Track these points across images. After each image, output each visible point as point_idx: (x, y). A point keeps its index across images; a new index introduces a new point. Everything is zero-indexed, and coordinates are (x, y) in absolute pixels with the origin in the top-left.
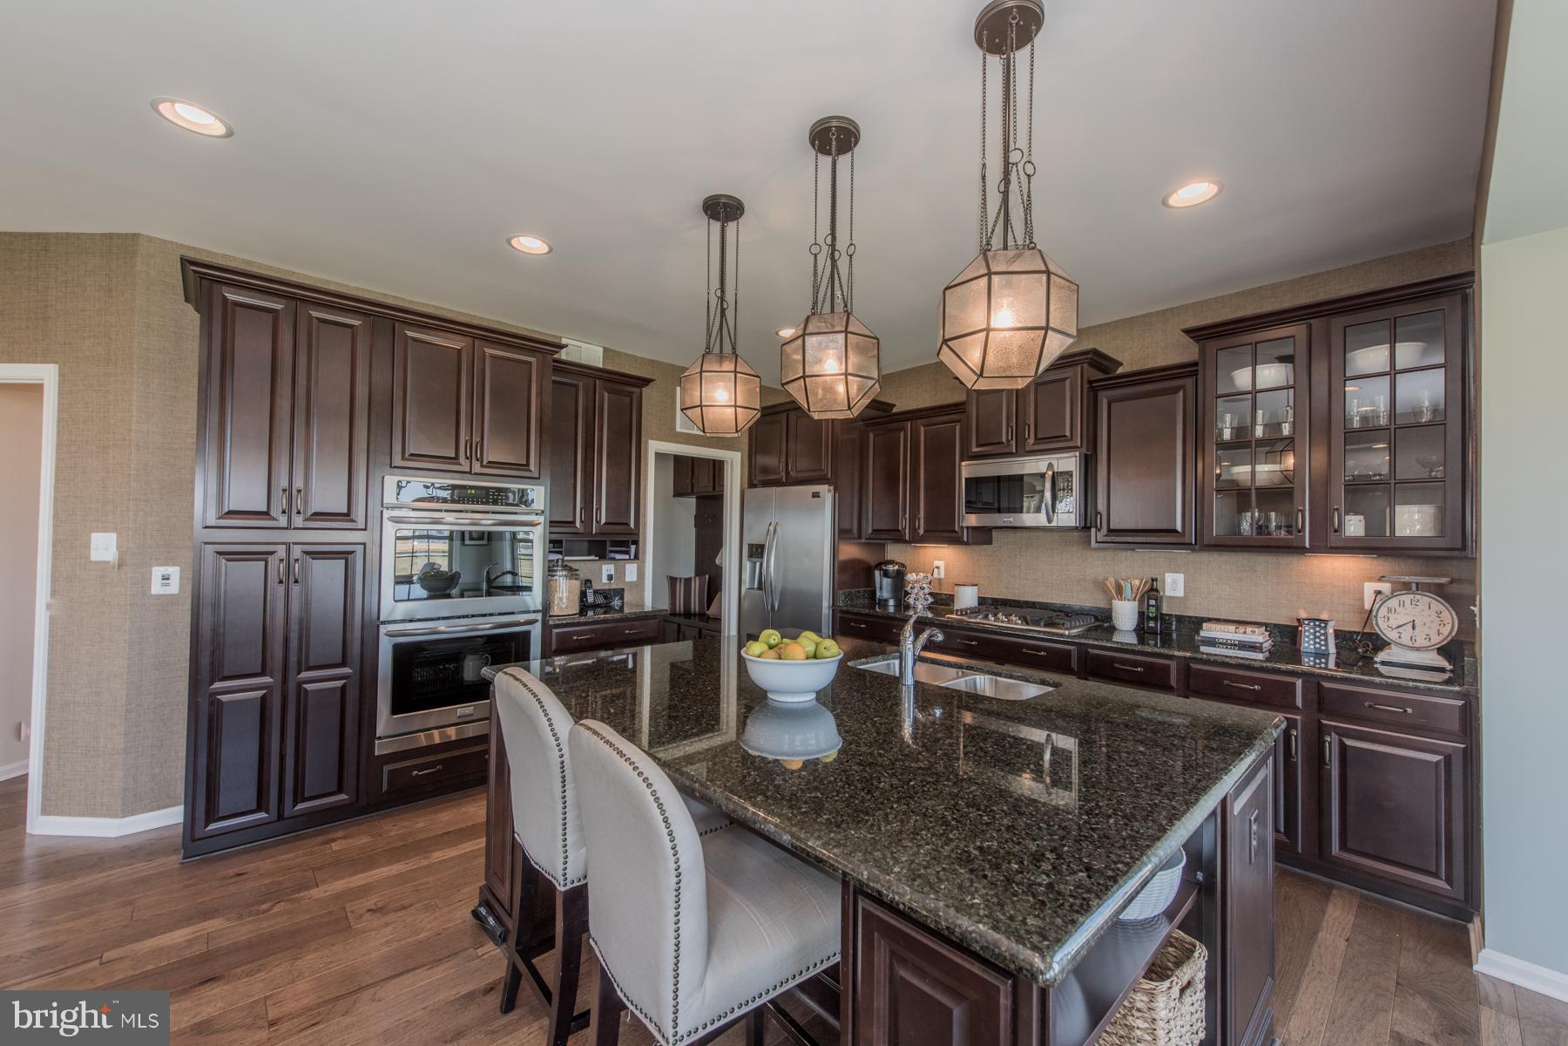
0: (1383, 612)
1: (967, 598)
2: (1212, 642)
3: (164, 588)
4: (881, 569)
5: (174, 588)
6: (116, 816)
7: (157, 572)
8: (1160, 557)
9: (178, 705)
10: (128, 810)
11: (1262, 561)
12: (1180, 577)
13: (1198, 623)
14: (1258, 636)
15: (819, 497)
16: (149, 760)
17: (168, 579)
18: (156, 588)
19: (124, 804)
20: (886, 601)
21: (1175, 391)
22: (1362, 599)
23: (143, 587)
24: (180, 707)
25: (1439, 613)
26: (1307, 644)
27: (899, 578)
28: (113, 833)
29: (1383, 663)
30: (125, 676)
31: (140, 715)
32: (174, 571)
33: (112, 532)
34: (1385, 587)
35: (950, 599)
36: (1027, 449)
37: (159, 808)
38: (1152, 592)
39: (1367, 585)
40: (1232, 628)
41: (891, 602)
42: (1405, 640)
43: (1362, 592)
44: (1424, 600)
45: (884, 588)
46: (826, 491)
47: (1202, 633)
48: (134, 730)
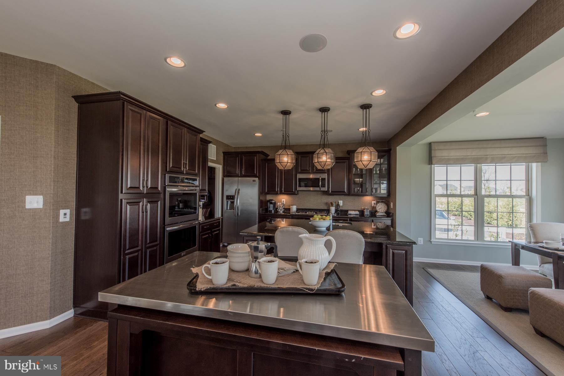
0: (377, 207)
1: (294, 208)
2: (350, 214)
3: (65, 219)
4: (269, 202)
5: (68, 219)
6: (47, 319)
7: (62, 212)
8: (337, 197)
9: (69, 268)
10: (52, 316)
11: (356, 198)
12: (342, 201)
13: (347, 211)
14: (357, 213)
15: (255, 181)
16: (59, 293)
17: (66, 215)
18: (62, 219)
19: (50, 314)
20: (272, 211)
21: (344, 162)
22: (372, 204)
23: (57, 219)
24: (70, 269)
25: (385, 206)
26: (366, 213)
27: (275, 204)
28: (48, 327)
29: (378, 215)
30: (50, 258)
31: (56, 274)
32: (68, 211)
33: (40, 195)
34: (375, 202)
35: (289, 209)
36: (314, 172)
37: (63, 313)
38: (338, 205)
39: (373, 202)
40: (354, 211)
41: (273, 211)
42: (380, 211)
43: (372, 203)
44: (383, 204)
45: (271, 207)
46: (257, 179)
47: (349, 213)
48: (54, 281)
